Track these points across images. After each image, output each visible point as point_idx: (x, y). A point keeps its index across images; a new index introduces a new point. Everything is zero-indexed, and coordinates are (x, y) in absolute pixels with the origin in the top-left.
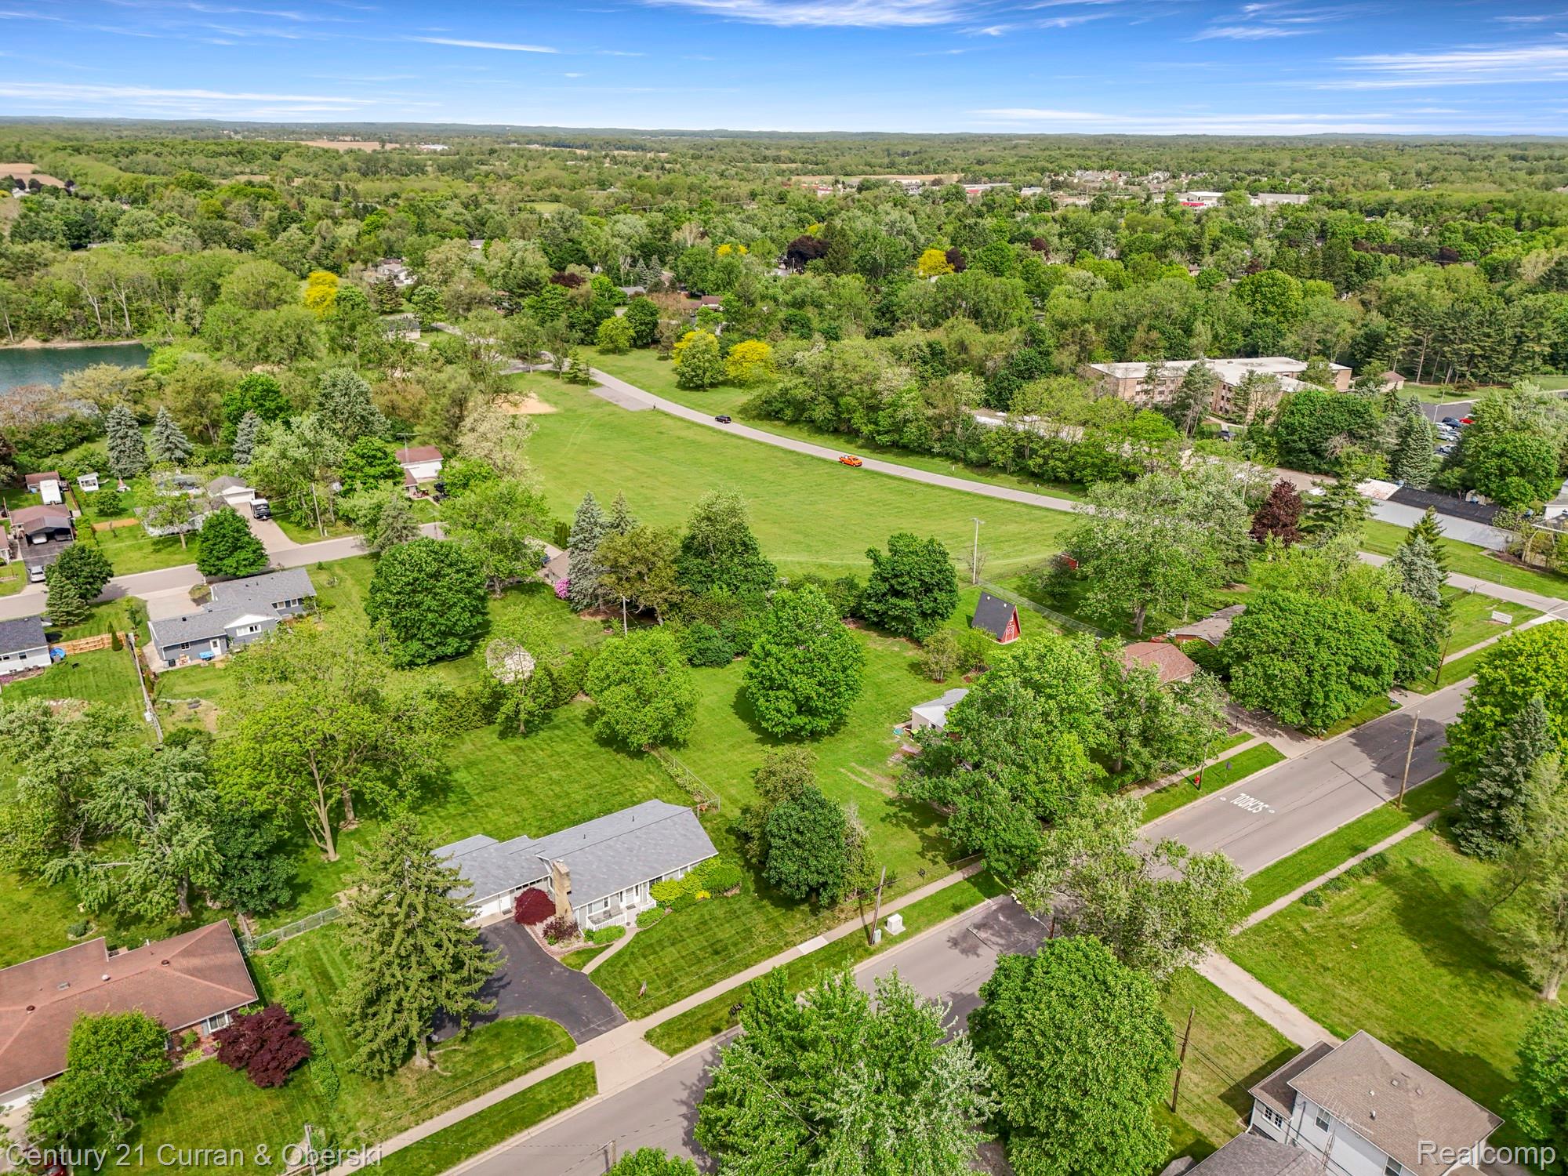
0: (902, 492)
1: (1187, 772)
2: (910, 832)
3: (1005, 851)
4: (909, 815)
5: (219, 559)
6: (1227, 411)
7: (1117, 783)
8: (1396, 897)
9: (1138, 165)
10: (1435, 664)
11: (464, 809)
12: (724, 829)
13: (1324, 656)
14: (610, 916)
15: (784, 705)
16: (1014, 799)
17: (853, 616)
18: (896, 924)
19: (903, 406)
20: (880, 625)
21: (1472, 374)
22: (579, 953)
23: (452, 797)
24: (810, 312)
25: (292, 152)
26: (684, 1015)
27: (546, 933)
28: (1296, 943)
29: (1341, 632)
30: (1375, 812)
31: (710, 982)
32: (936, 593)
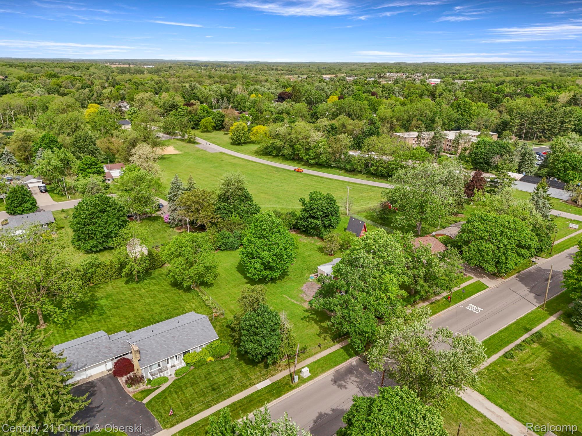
0: (319, 182)
1: (445, 294)
2: (315, 325)
3: (359, 334)
4: (315, 317)
5: (14, 207)
6: (449, 150)
7: (412, 300)
8: (549, 353)
9: (410, 71)
10: (550, 245)
11: (101, 317)
12: (225, 325)
13: (505, 240)
14: (162, 372)
15: (257, 266)
16: (365, 308)
17: (294, 228)
18: (306, 372)
19: (319, 148)
20: (305, 231)
21: (544, 137)
22: (142, 392)
23: (96, 312)
24: (285, 116)
25: (93, 67)
26: (193, 425)
27: (126, 381)
28: (504, 379)
29: (512, 229)
30: (532, 312)
31: (209, 406)
32: (330, 217)
